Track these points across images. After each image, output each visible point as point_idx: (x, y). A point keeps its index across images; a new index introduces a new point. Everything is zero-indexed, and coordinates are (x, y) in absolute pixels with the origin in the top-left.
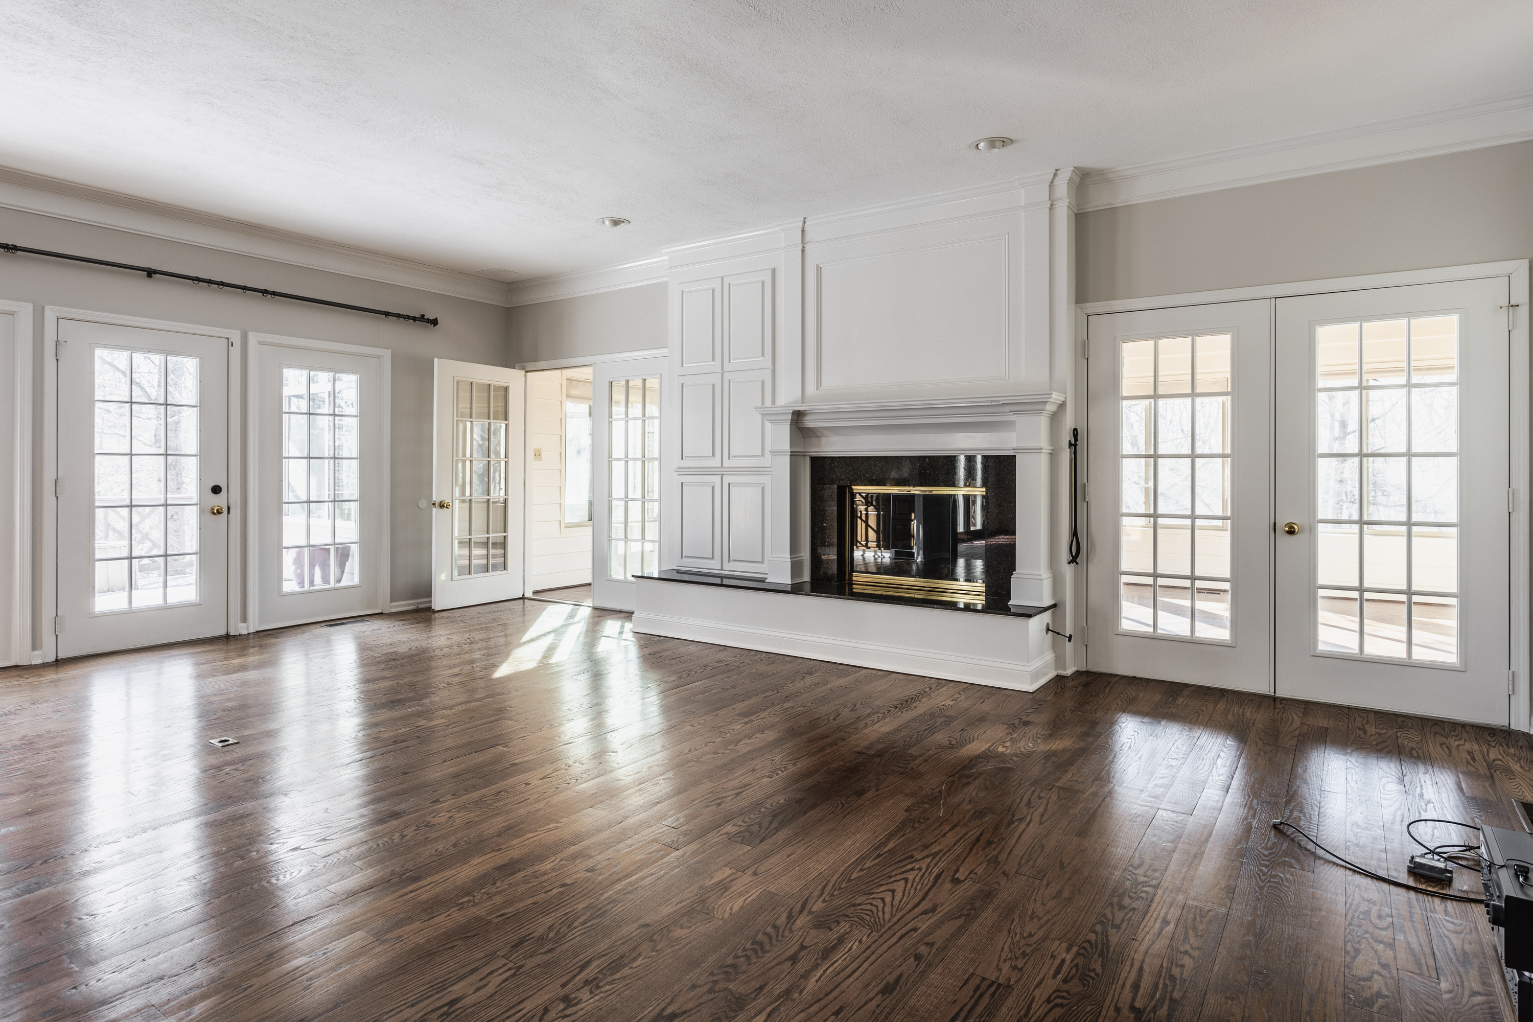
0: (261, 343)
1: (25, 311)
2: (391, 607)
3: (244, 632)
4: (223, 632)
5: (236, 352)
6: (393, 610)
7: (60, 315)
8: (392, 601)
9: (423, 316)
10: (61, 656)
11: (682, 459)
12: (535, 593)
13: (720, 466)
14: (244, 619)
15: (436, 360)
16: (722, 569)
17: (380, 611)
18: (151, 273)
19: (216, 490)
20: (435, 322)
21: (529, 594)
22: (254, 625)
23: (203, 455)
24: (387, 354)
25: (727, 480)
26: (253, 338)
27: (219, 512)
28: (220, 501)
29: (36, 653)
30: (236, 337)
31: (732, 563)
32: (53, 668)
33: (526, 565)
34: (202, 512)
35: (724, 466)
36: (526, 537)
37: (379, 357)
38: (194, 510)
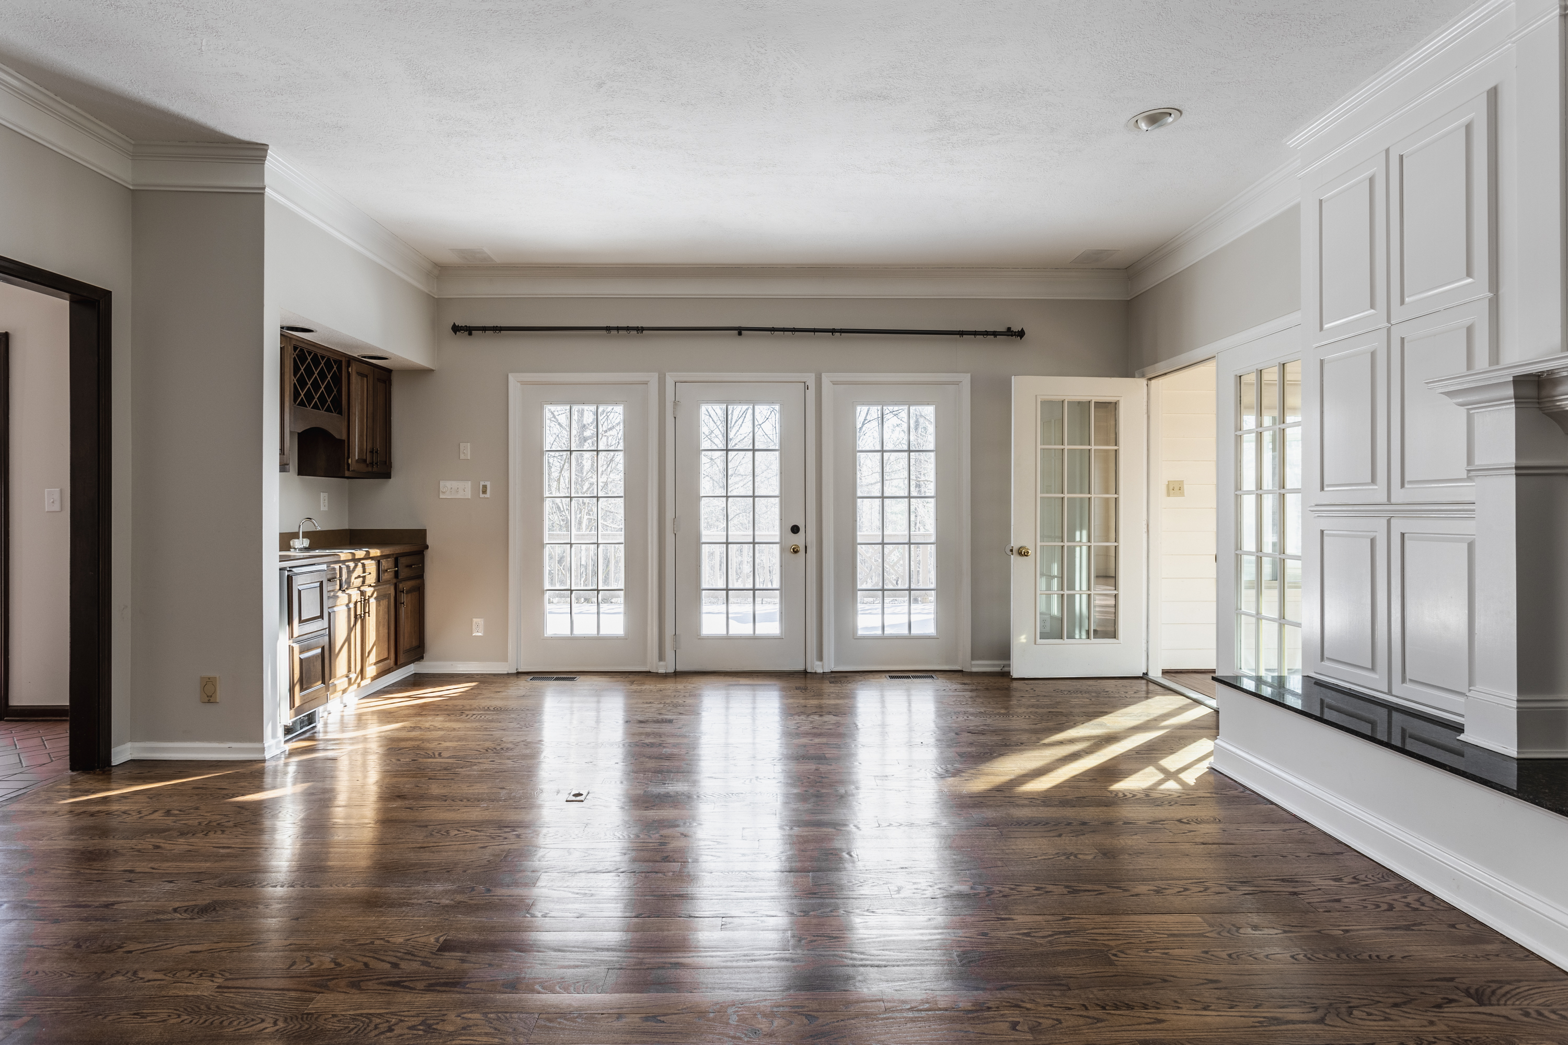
0: (835, 383)
1: (653, 378)
2: (972, 665)
3: (820, 671)
4: (801, 668)
5: (811, 394)
6: (975, 670)
7: (677, 379)
8: (973, 659)
9: (1009, 329)
10: (678, 669)
11: (1322, 489)
12: (1165, 672)
13: (1385, 500)
14: (820, 658)
15: (1013, 377)
16: (1390, 693)
17: (959, 668)
18: (740, 331)
19: (795, 529)
20: (1021, 334)
21: (1155, 674)
22: (829, 664)
23: (784, 497)
24: (966, 379)
25: (1398, 526)
26: (826, 379)
27: (795, 551)
28: (798, 540)
29: (662, 663)
30: (811, 379)
31: (1408, 685)
32: (673, 680)
33: (1150, 635)
34: (782, 550)
35: (1393, 500)
36: (1151, 597)
37: (957, 383)
38: (776, 548)
